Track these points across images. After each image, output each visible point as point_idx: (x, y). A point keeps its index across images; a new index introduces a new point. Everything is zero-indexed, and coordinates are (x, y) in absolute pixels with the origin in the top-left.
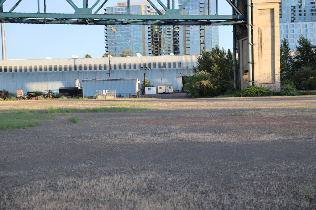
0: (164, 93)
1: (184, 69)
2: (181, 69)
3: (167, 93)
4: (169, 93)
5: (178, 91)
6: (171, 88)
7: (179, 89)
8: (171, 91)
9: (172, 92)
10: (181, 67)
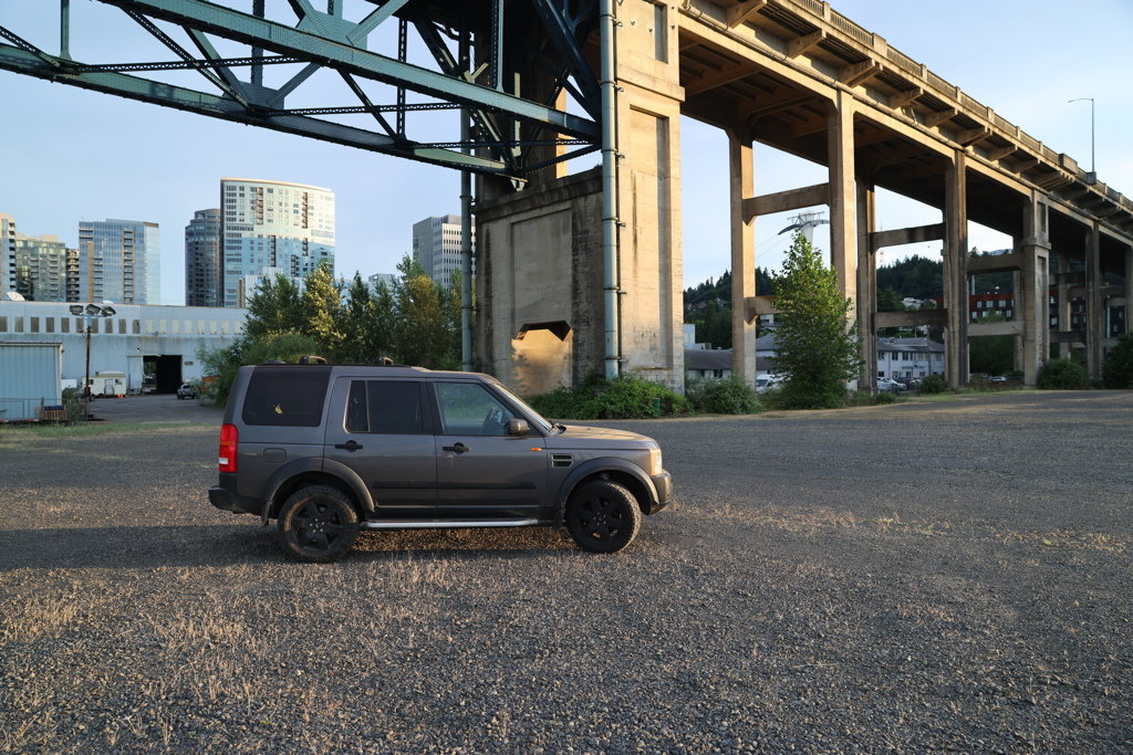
0: (101, 396)
1: (146, 338)
2: (140, 338)
3: (108, 397)
4: (117, 396)
5: (133, 390)
6: (121, 383)
7: (136, 387)
8: (121, 390)
9: (125, 393)
10: (138, 332)
